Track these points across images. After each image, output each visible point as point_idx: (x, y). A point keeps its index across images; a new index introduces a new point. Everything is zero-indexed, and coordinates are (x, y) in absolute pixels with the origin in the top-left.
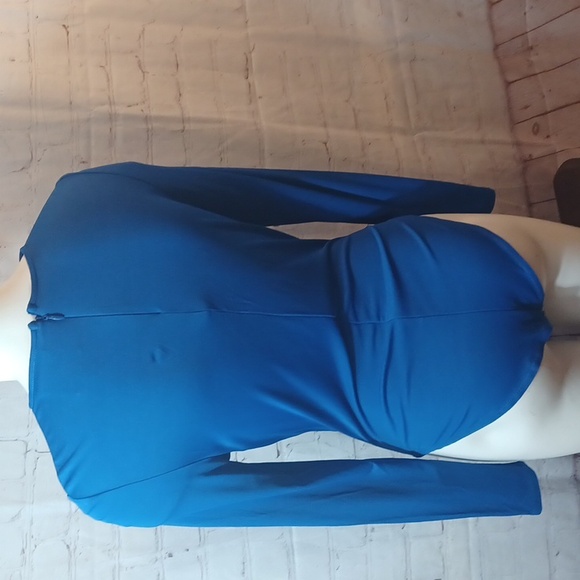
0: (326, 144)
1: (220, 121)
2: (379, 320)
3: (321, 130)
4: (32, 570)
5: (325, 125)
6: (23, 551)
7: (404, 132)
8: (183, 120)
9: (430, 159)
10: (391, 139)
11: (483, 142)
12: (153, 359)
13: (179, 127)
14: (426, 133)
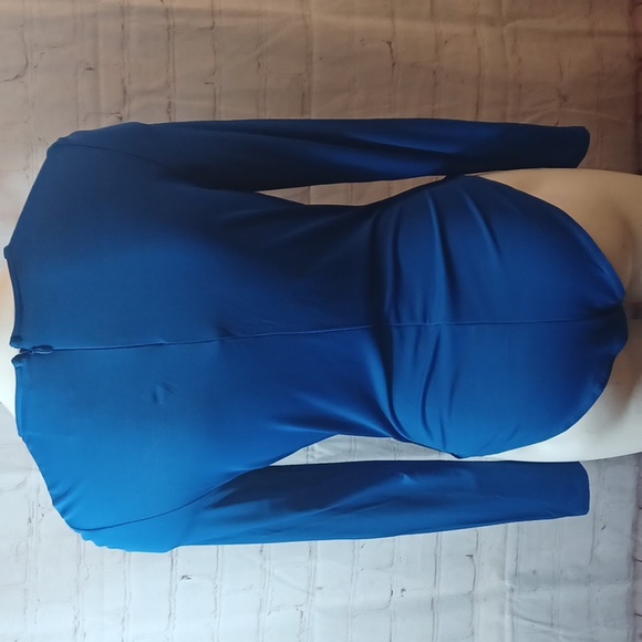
0: (390, 43)
1: (259, 15)
2: (425, 322)
3: (386, 24)
4: (40, 540)
5: (392, 15)
6: (30, 520)
7: (491, 22)
8: (213, 14)
9: (520, 60)
10: (475, 33)
11: (591, 34)
12: (155, 398)
13: (207, 23)
14: (520, 23)
